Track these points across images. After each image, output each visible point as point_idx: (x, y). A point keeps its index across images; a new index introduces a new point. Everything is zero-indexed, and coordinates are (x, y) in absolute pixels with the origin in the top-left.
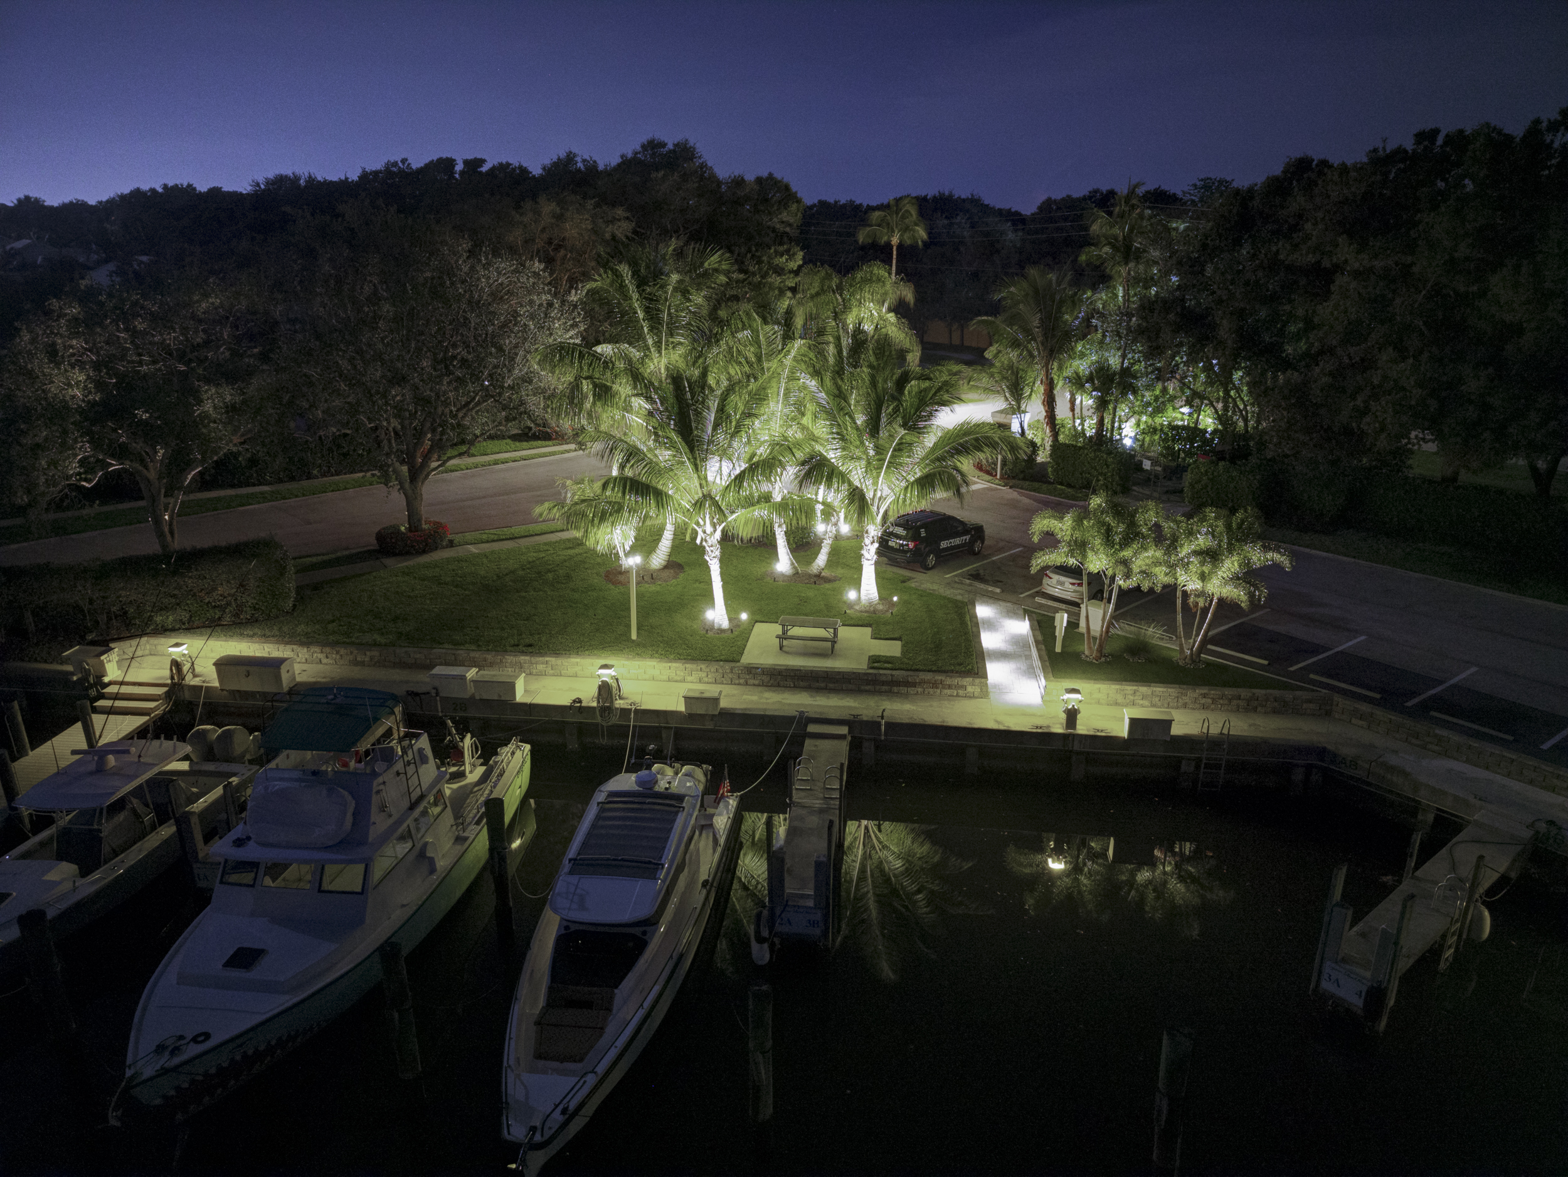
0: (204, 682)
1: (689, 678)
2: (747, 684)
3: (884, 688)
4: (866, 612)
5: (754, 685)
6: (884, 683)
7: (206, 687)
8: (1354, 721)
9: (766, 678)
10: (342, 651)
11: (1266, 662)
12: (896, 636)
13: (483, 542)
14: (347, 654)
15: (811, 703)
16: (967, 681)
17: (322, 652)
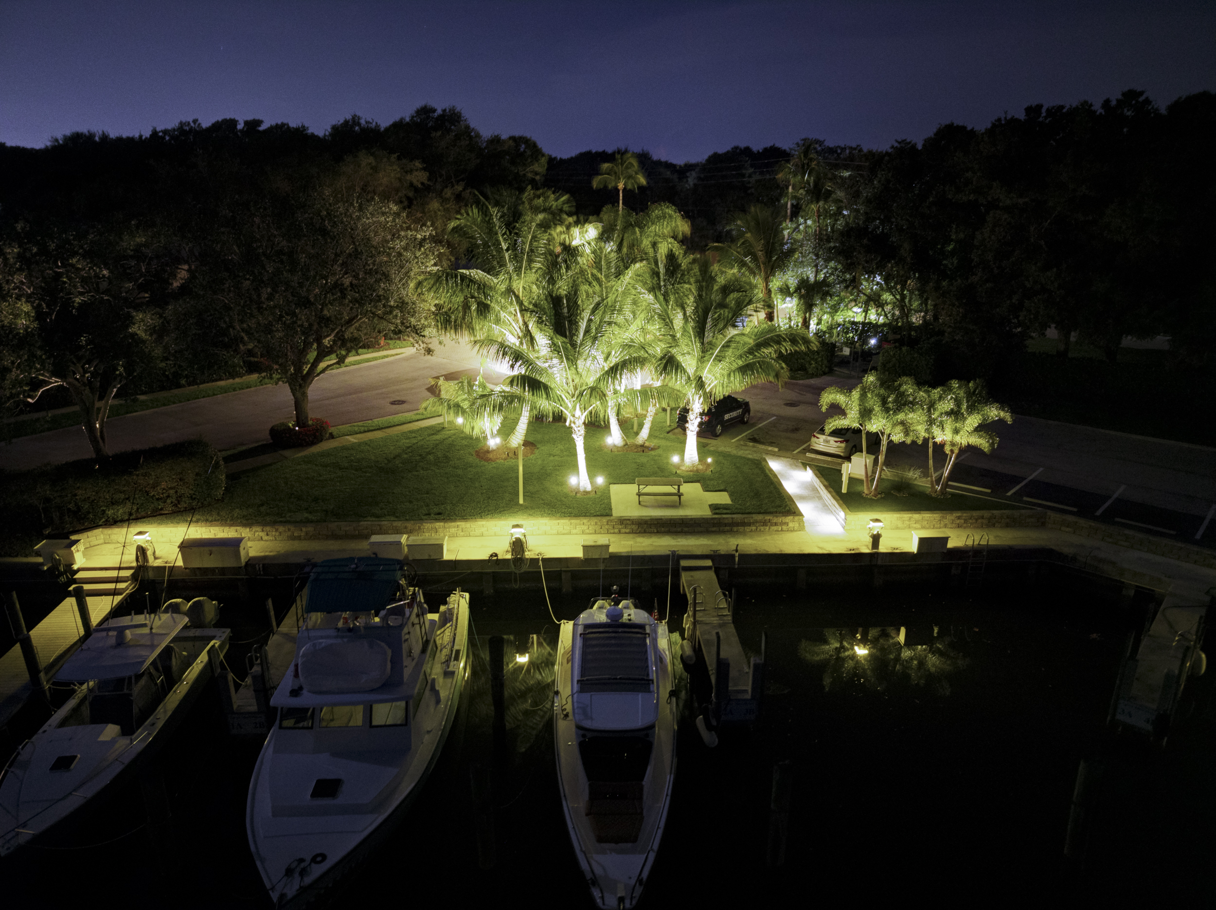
0: (166, 563)
1: (574, 531)
2: (620, 532)
3: (728, 528)
4: (691, 471)
5: (626, 533)
6: (726, 525)
7: (169, 567)
8: (1063, 528)
9: (634, 527)
10: (281, 529)
11: (989, 491)
12: (722, 488)
13: (357, 433)
14: (285, 531)
15: (675, 543)
16: (788, 519)
17: (263, 531)
